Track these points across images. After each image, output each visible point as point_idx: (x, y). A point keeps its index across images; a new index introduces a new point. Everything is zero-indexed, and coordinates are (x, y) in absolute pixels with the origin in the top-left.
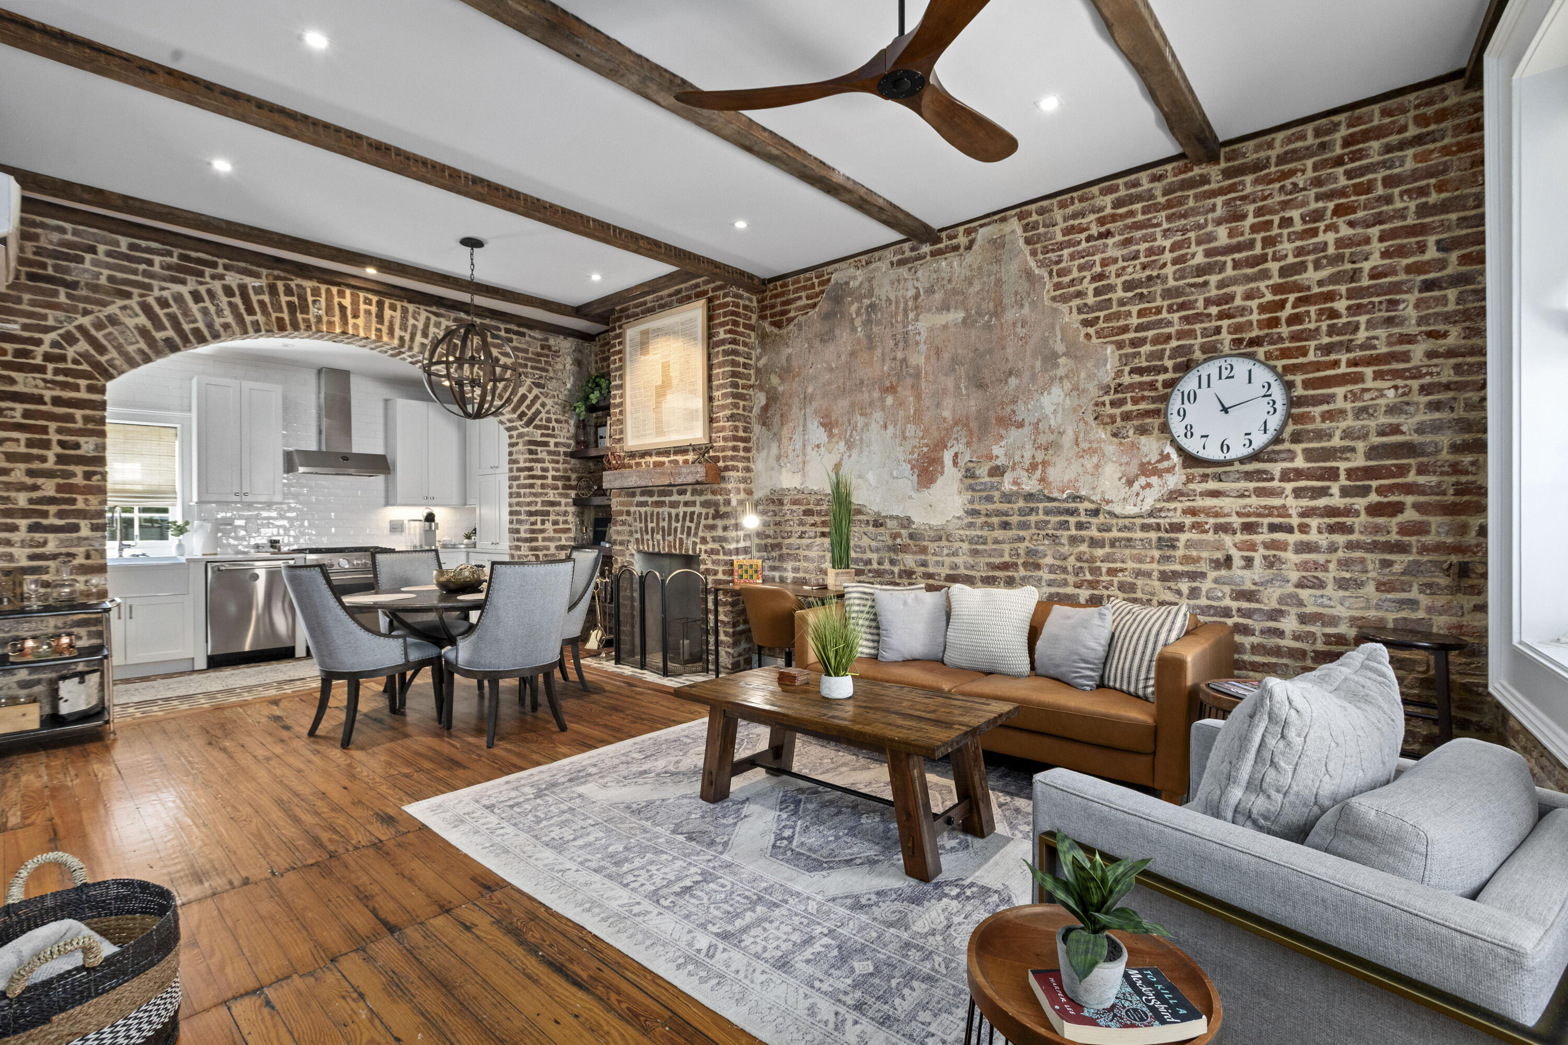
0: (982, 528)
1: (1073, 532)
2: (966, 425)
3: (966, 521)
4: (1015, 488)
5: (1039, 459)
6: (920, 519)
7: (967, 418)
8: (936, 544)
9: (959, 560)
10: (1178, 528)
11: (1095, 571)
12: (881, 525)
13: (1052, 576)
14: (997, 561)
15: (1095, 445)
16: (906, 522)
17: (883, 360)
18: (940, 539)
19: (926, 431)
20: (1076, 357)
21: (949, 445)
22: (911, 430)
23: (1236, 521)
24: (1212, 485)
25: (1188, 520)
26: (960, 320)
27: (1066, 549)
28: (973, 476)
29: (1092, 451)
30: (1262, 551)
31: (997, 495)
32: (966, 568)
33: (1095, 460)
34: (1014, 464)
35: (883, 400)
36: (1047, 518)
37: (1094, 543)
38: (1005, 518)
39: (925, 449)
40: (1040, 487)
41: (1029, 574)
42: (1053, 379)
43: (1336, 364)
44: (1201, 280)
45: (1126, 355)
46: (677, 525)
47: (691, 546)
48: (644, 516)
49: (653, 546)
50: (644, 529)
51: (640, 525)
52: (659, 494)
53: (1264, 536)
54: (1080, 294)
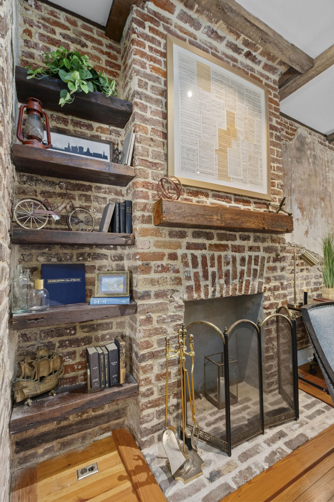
17: (320, 184)
35: (321, 204)
46: (243, 268)
47: (257, 286)
48: (199, 260)
49: (214, 292)
50: (201, 274)
51: (195, 270)
52: (221, 237)
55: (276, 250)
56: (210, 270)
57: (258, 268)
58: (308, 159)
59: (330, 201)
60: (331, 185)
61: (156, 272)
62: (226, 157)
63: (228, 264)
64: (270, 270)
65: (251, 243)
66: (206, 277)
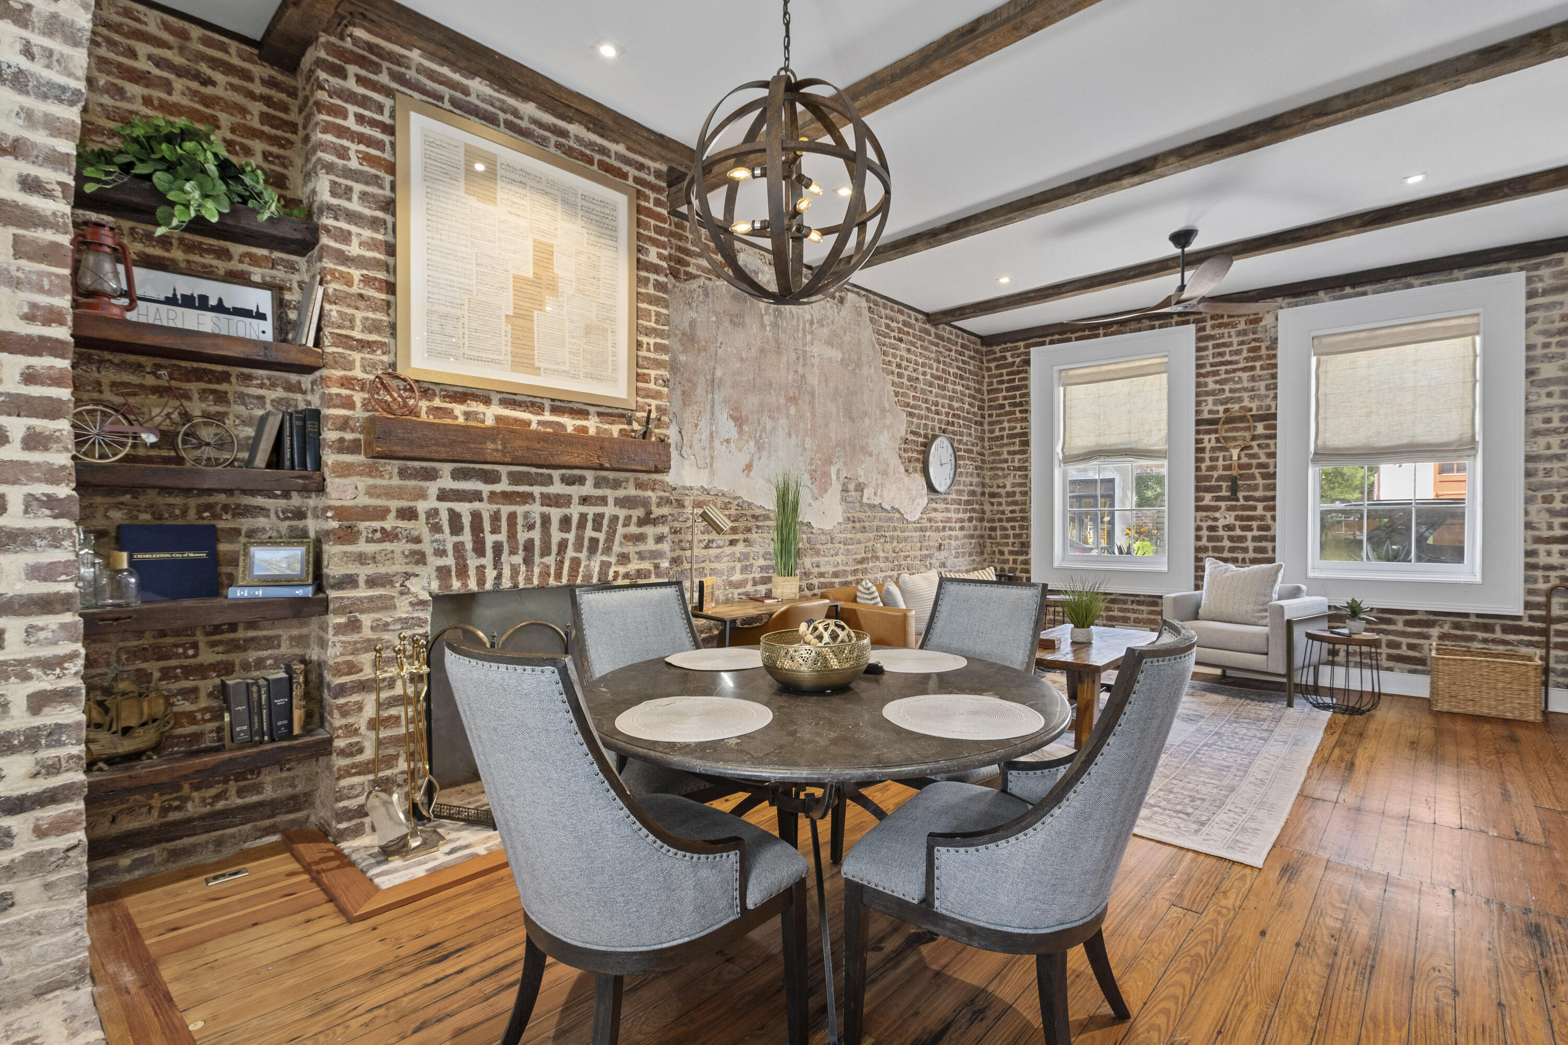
0: (851, 532)
1: (892, 533)
2: (844, 448)
3: (842, 526)
4: (868, 501)
5: (879, 482)
6: (816, 524)
7: (844, 442)
8: (826, 547)
9: (839, 559)
10: (925, 530)
11: (899, 558)
13: (883, 565)
14: (859, 557)
15: (900, 476)
17: (788, 370)
18: (828, 541)
19: (819, 446)
20: (892, 416)
21: (834, 462)
22: (808, 443)
23: (941, 525)
24: (935, 505)
25: (929, 525)
26: (839, 360)
27: (889, 545)
28: (847, 490)
29: (900, 480)
31: (858, 505)
33: (901, 486)
34: (868, 483)
35: (788, 410)
36: (882, 524)
37: (899, 540)
38: (863, 524)
39: (819, 463)
40: (879, 502)
41: (873, 564)
42: (884, 426)
43: (961, 450)
44: (930, 389)
45: (909, 422)
46: (565, 536)
47: (597, 570)
48: (466, 521)
49: (499, 577)
50: (469, 546)
51: (456, 539)
52: (515, 479)
53: (948, 533)
54: (892, 373)
55: (645, 503)
56: (490, 539)
57: (602, 536)
58: (762, 316)
59: (812, 403)
60: (816, 370)
61: (368, 540)
62: (531, 330)
63: (531, 527)
64: (629, 540)
65: (588, 489)
66: (479, 550)
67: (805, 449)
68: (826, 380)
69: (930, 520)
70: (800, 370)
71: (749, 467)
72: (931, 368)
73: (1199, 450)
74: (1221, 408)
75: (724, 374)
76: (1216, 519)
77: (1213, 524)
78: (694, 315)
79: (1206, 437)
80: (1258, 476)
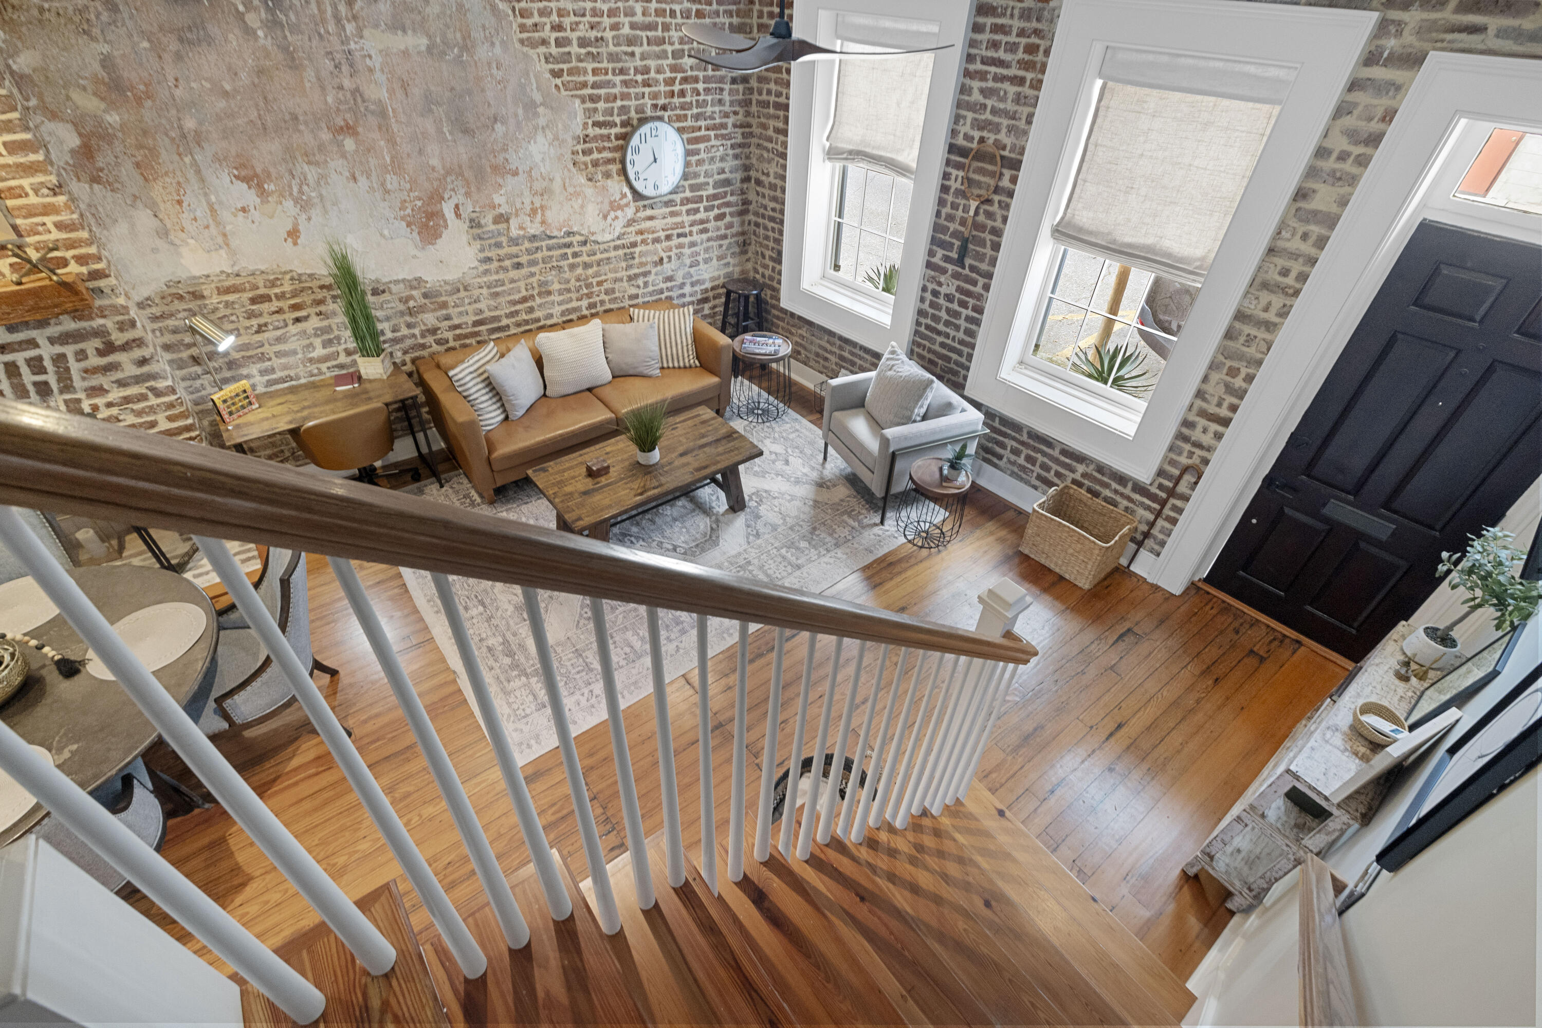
0: (497, 272)
1: (571, 261)
2: (461, 174)
3: (481, 269)
4: (522, 233)
5: (537, 205)
6: (433, 277)
7: (460, 167)
8: (455, 297)
9: (482, 305)
10: (634, 245)
11: (589, 286)
12: (383, 292)
13: (561, 298)
14: (517, 297)
15: (578, 189)
16: (415, 283)
17: (323, 88)
18: (459, 291)
19: (413, 182)
20: (552, 108)
21: (446, 196)
22: (392, 181)
23: (662, 235)
24: (649, 212)
25: (639, 238)
26: (423, 48)
27: (567, 275)
28: (479, 225)
29: (577, 194)
30: (675, 251)
31: (504, 239)
32: (490, 310)
33: (580, 201)
34: (517, 210)
35: (340, 145)
36: (551, 253)
37: (586, 266)
38: (516, 260)
39: (419, 203)
40: (542, 229)
41: (544, 300)
42: (536, 128)
43: (700, 128)
44: (629, 49)
45: (589, 110)
53: (675, 241)
54: (544, 42)
55: (98, 333)
57: (50, 378)
58: (240, 17)
59: (384, 127)
60: (379, 76)
64: (94, 373)
67: (387, 192)
68: (405, 87)
69: (641, 232)
70: (347, 83)
71: (293, 234)
72: (630, 13)
73: (944, 189)
74: (977, 134)
75: (201, 123)
76: (940, 284)
77: (937, 288)
78: (106, 49)
79: (954, 172)
80: (988, 243)
